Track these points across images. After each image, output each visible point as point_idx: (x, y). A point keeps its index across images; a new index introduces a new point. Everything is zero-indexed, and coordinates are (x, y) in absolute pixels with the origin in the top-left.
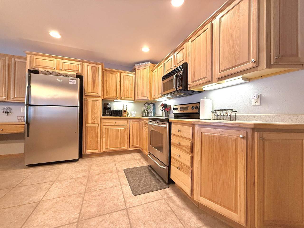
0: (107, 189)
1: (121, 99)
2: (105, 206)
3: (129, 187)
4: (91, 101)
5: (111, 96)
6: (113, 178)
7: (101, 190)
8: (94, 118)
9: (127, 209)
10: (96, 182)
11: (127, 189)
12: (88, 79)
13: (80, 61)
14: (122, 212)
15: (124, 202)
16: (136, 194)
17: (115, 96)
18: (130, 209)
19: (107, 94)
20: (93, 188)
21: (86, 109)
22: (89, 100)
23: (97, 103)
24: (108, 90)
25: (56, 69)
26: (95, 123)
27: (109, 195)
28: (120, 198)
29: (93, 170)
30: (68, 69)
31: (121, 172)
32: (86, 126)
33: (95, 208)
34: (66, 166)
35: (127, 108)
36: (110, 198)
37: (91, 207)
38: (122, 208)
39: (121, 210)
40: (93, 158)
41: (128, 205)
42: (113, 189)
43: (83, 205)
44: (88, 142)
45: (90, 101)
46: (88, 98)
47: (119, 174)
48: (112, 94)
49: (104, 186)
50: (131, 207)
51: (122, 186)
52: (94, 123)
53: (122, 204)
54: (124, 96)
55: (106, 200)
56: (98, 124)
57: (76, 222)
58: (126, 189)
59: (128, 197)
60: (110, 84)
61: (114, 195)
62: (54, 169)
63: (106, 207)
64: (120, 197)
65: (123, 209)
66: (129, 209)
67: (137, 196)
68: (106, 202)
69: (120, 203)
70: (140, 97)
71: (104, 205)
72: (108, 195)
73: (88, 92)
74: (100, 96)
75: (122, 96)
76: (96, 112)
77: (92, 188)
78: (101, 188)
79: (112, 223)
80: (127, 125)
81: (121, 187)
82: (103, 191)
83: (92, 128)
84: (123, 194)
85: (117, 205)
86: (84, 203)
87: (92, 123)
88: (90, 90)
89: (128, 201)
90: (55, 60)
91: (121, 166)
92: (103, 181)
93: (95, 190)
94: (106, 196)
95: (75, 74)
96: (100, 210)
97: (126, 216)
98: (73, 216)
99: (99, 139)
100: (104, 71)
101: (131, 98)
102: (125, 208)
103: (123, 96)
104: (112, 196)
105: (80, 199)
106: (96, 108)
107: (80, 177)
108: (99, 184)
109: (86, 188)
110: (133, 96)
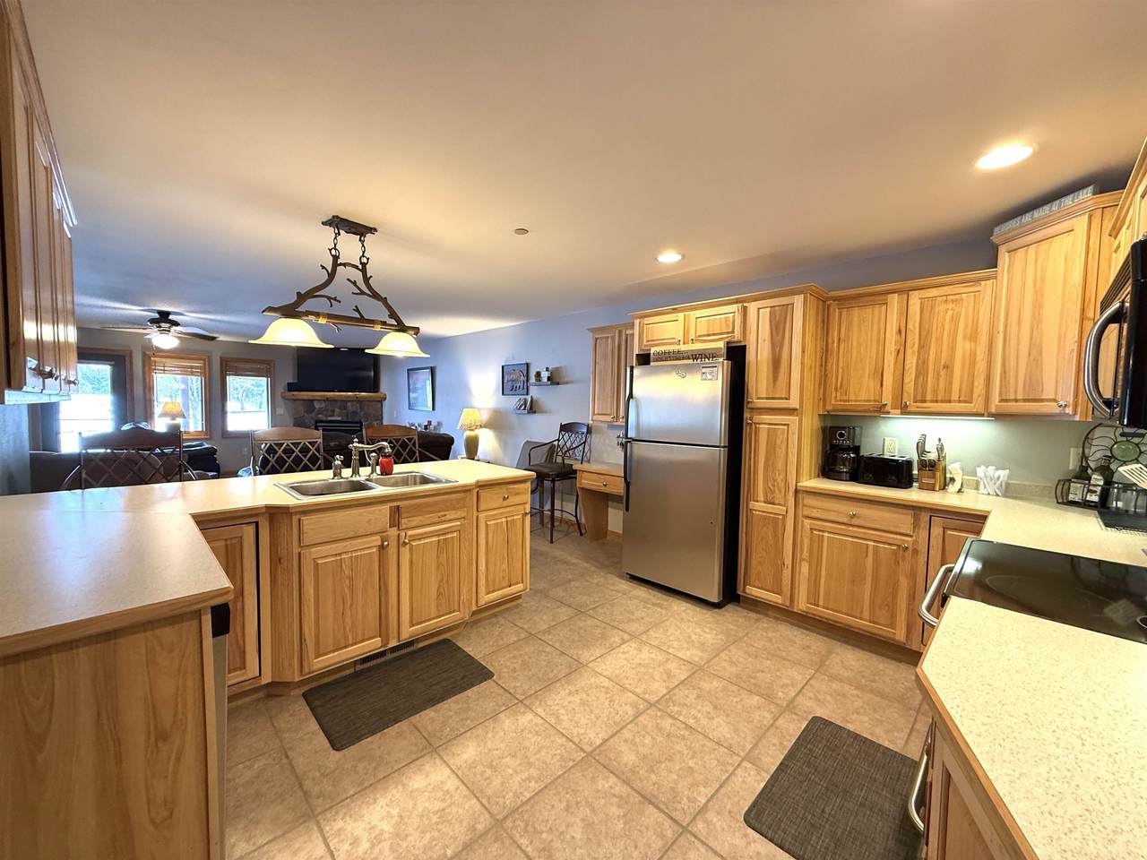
0: (701, 737)
1: (905, 411)
2: (653, 771)
3: (762, 785)
4: (767, 426)
5: (856, 401)
6: (751, 719)
7: (688, 727)
8: (774, 486)
9: (685, 829)
10: (698, 697)
11: (751, 783)
12: (759, 355)
13: (737, 301)
14: (668, 823)
15: (698, 809)
16: (753, 822)
17: (875, 401)
18: (693, 839)
19: (839, 394)
20: (676, 709)
21: (750, 452)
22: (759, 424)
23: (783, 433)
24: (842, 379)
25: (682, 342)
26: (777, 502)
27: (688, 754)
28: (702, 789)
29: (727, 658)
30: (709, 335)
31: (794, 717)
32: (747, 506)
33: (634, 758)
34: (684, 611)
35: (940, 449)
36: (681, 763)
37: (630, 749)
38: (678, 816)
39: (672, 818)
40: (765, 619)
41: (700, 826)
42: (714, 750)
43: (625, 731)
44: (754, 562)
45: (761, 426)
46: (757, 418)
47: (780, 721)
48: (860, 392)
49: (704, 721)
50: (699, 839)
51: (745, 764)
52: (773, 504)
53: (689, 808)
54: (924, 393)
55: (671, 760)
56: (785, 508)
57: (585, 752)
58: (743, 781)
59: (725, 807)
60: (855, 351)
61: (697, 767)
62: (659, 605)
63: (653, 776)
64: (704, 787)
65: (677, 818)
66: (689, 836)
67: (750, 831)
68: (663, 766)
69: (688, 798)
70: (1016, 401)
71: (655, 769)
72: (685, 752)
73: (758, 399)
74: (795, 410)
75: (908, 400)
76: (780, 464)
77: (674, 706)
78: (691, 722)
79: (625, 823)
80: (911, 536)
81: (739, 765)
82: (687, 733)
83: (765, 518)
84: (721, 786)
85: (675, 797)
86: (629, 726)
87: (765, 502)
88: (765, 392)
89: (711, 816)
90: (681, 316)
91: (821, 697)
92: (715, 708)
93: (676, 716)
94: (679, 752)
95: (721, 345)
96: (637, 769)
97: (664, 842)
98: (592, 735)
99: (788, 561)
100: (829, 306)
101: (965, 402)
102: (685, 824)
103: (915, 397)
104: (691, 764)
105: (631, 712)
106: (781, 452)
107: (684, 658)
108: (699, 708)
109: (665, 695)
110: (975, 396)
